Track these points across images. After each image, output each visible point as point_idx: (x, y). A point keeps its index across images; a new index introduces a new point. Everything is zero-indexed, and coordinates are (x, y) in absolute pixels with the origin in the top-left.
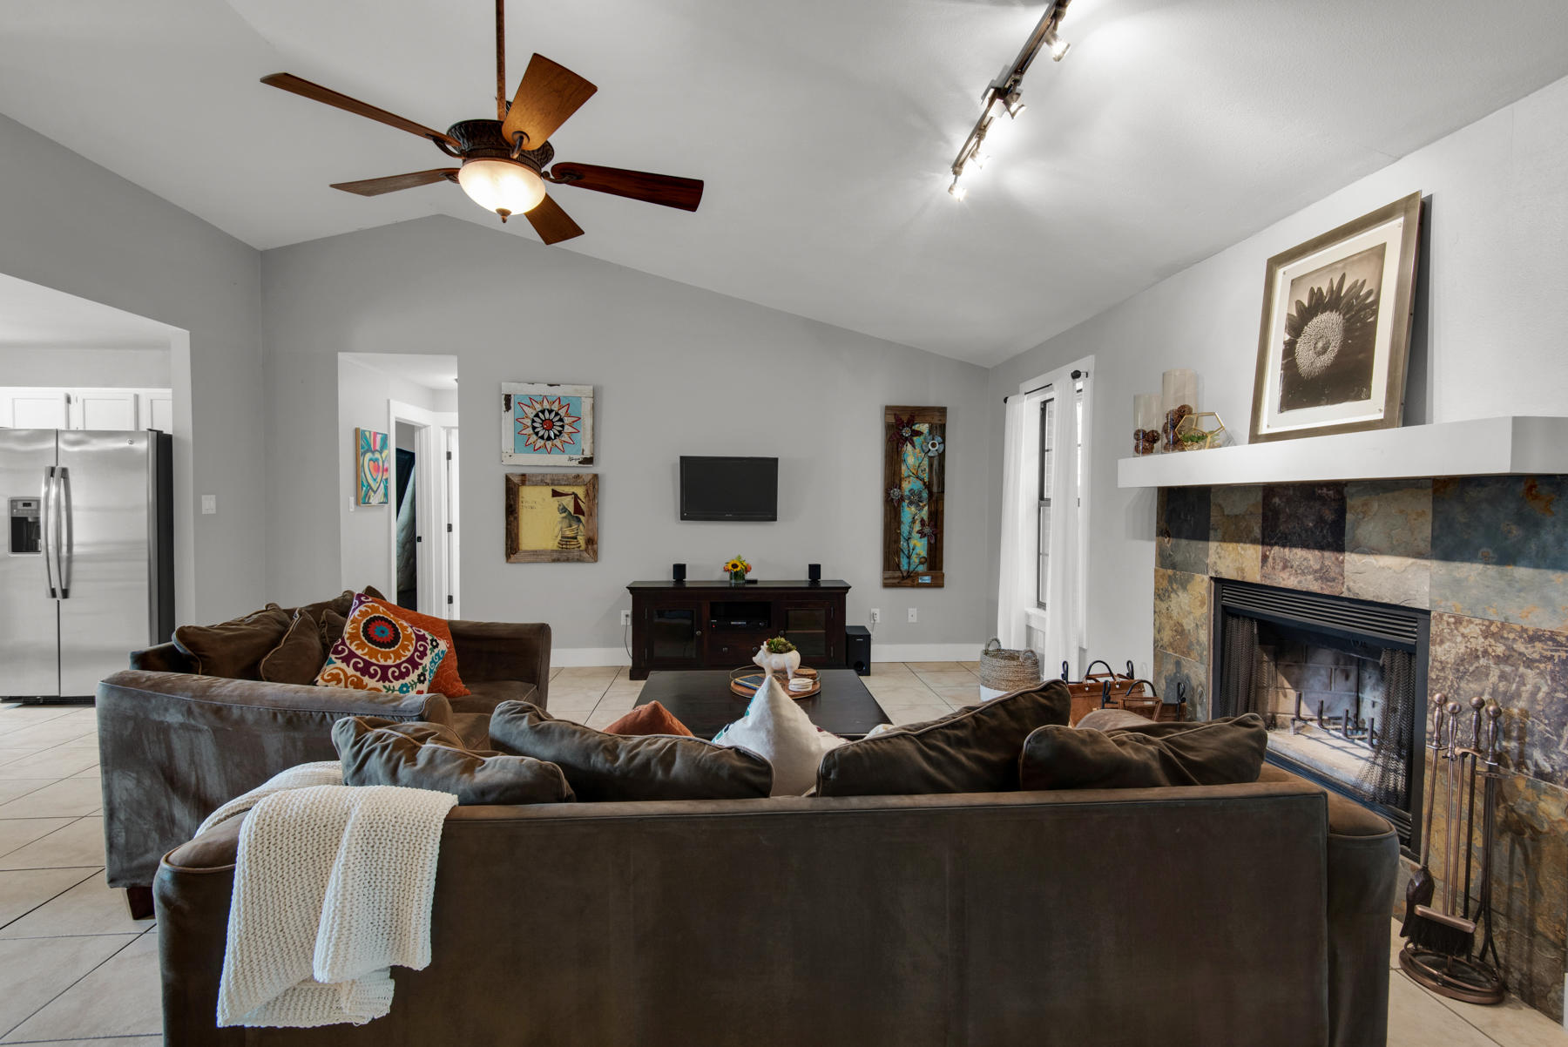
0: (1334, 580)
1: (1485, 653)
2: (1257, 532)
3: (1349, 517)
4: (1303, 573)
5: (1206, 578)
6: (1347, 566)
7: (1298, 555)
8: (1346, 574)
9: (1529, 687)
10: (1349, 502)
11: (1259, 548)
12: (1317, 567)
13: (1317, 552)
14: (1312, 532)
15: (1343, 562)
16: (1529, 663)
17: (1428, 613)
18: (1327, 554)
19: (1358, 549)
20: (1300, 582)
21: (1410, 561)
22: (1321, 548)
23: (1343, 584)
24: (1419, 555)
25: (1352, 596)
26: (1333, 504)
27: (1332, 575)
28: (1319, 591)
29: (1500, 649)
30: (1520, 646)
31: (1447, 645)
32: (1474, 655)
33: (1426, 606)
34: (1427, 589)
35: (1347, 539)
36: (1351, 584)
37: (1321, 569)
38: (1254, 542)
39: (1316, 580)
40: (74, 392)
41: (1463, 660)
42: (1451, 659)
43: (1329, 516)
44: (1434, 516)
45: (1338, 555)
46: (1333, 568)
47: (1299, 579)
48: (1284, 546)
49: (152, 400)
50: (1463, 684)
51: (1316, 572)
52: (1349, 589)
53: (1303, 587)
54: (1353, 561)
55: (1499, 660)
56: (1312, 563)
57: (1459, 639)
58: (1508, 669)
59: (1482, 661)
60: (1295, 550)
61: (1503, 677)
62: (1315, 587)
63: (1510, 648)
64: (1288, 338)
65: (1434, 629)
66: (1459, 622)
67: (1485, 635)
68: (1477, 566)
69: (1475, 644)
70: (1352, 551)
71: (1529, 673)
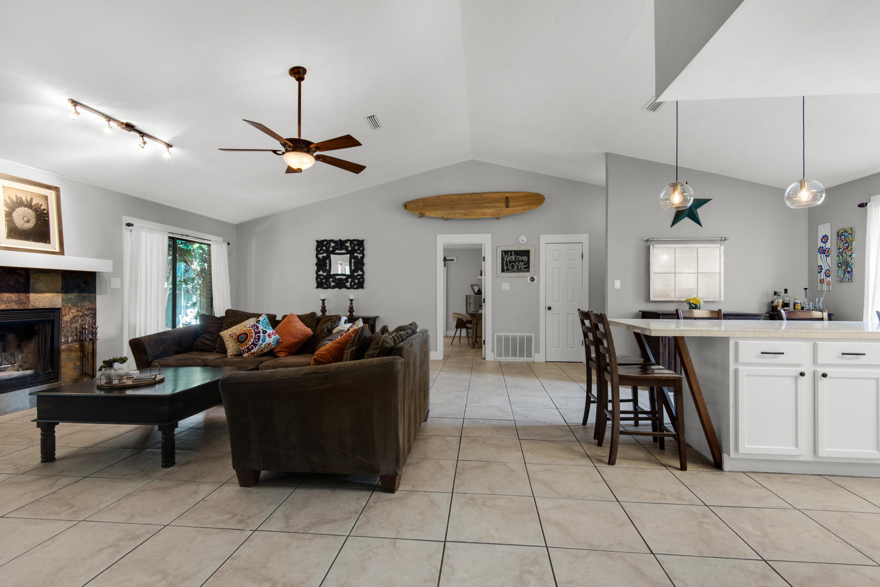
0: (25, 303)
1: (78, 316)
3: (31, 281)
4: (9, 303)
6: (31, 298)
7: (6, 296)
8: (30, 301)
9: (87, 321)
10: (31, 276)
12: (17, 299)
13: (16, 294)
14: (14, 287)
15: (29, 296)
16: (87, 315)
17: (61, 308)
18: (21, 294)
19: (36, 291)
20: (6, 306)
21: (55, 294)
22: (18, 292)
23: (29, 304)
24: (58, 292)
25: (33, 308)
26: (24, 276)
27: (25, 301)
28: (18, 308)
29: (81, 314)
30: (85, 312)
31: (67, 316)
32: (75, 317)
33: (61, 307)
34: (61, 302)
35: (30, 289)
36: (33, 304)
37: (19, 300)
39: (16, 304)
41: (72, 319)
42: (69, 319)
43: (22, 280)
44: (62, 280)
45: (26, 294)
46: (25, 299)
47: (6, 305)
50: (72, 325)
51: (16, 301)
52: (32, 306)
53: (9, 308)
54: (33, 296)
55: (81, 317)
56: (13, 298)
57: (71, 314)
58: (83, 318)
59: (77, 318)
60: (4, 294)
61: (82, 320)
62: (16, 307)
63: (83, 313)
64: (7, 209)
65: (63, 312)
66: (70, 309)
67: (77, 311)
68: (74, 294)
69: (75, 314)
70: (33, 292)
71: (88, 318)
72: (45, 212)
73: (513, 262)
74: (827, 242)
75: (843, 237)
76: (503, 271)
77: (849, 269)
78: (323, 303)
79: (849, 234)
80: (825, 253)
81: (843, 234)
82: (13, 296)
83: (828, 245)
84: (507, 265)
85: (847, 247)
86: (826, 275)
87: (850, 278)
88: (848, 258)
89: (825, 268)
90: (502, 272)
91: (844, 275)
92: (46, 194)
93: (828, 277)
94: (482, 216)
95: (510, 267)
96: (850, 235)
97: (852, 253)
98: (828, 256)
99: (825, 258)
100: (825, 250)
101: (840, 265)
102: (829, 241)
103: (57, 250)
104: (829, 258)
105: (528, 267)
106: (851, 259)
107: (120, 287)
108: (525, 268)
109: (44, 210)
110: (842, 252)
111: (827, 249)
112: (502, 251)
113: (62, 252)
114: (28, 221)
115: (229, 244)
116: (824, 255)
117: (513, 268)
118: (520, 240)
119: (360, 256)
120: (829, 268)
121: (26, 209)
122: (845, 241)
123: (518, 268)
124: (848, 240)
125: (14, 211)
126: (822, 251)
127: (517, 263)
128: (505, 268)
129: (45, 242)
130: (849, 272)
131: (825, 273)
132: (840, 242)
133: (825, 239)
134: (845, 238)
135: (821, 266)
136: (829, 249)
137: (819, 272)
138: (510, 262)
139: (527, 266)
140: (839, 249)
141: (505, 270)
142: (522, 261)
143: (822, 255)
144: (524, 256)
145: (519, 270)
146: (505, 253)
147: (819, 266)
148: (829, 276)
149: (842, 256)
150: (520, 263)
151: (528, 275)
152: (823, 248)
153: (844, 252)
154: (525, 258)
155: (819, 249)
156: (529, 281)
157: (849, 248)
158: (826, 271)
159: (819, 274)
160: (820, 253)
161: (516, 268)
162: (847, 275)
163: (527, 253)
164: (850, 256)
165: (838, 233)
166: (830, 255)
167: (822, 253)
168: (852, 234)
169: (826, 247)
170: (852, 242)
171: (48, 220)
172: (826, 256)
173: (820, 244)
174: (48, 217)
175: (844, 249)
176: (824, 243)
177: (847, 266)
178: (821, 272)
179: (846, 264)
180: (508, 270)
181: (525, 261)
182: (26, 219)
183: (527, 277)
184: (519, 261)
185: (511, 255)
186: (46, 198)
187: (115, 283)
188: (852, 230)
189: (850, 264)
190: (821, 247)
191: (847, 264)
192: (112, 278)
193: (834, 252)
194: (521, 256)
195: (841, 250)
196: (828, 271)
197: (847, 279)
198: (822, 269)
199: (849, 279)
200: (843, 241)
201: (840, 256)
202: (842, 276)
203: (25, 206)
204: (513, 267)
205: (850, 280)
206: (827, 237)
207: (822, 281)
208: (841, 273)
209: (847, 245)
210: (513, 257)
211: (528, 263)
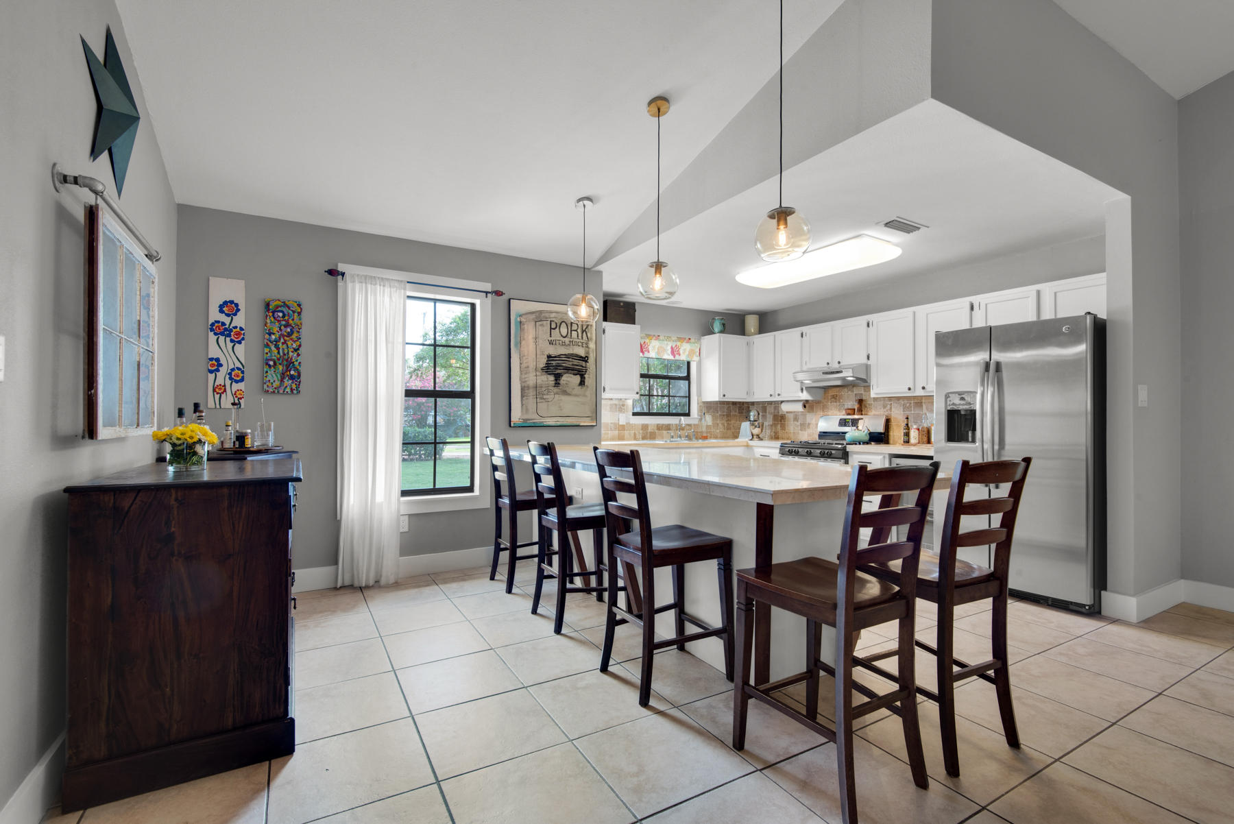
40: (975, 299)
49: (1055, 293)
74: (235, 314)
75: (281, 314)
77: (292, 372)
79: (294, 312)
80: (229, 335)
81: (280, 309)
83: (239, 321)
85: (289, 335)
86: (231, 378)
87: (294, 386)
88: (291, 354)
89: (228, 363)
91: (282, 381)
93: (237, 382)
96: (296, 314)
97: (300, 346)
98: (240, 342)
99: (230, 345)
100: (231, 330)
101: (271, 363)
102: (241, 315)
104: (240, 349)
106: (298, 355)
110: (277, 341)
111: (236, 327)
116: (228, 339)
120: (241, 367)
122: (284, 323)
124: (291, 322)
126: (221, 330)
130: (292, 378)
131: (230, 374)
132: (271, 322)
133: (229, 307)
134: (284, 316)
135: (217, 360)
136: (241, 329)
137: (211, 372)
140: (270, 334)
143: (222, 338)
147: (211, 359)
148: (242, 380)
149: (278, 349)
152: (223, 324)
153: (282, 340)
155: (213, 324)
157: (294, 337)
158: (233, 370)
159: (212, 376)
160: (215, 334)
162: (287, 382)
164: (296, 350)
165: (268, 305)
166: (243, 342)
167: (222, 334)
168: (299, 314)
169: (232, 325)
170: (299, 327)
172: (232, 341)
173: (214, 315)
175: (283, 336)
176: (228, 315)
177: (288, 366)
178: (218, 370)
179: (285, 363)
188: (299, 305)
189: (296, 364)
190: (218, 322)
191: (289, 364)
193: (254, 336)
195: (273, 337)
196: (237, 371)
197: (288, 390)
198: (221, 365)
199: (292, 390)
200: (278, 321)
201: (273, 348)
202: (277, 384)
205: (295, 392)
206: (237, 305)
207: (219, 390)
208: (273, 377)
209: (289, 330)
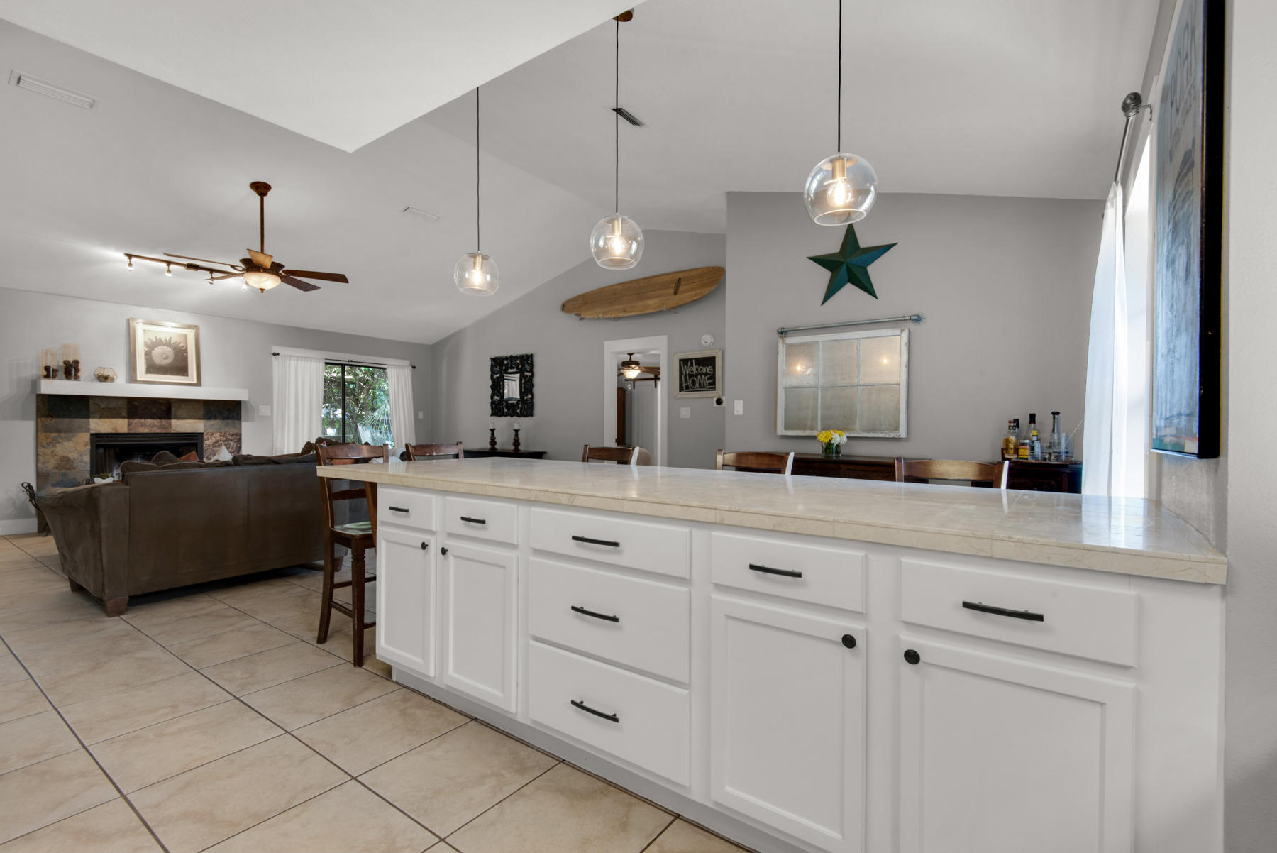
1: (221, 440)
2: (125, 414)
3: (173, 409)
4: (152, 427)
5: (89, 434)
6: (172, 424)
7: (149, 421)
8: (172, 426)
9: (231, 445)
10: (173, 405)
11: (126, 420)
12: (159, 424)
13: (158, 420)
14: (156, 414)
15: (171, 422)
16: (231, 440)
17: (203, 434)
18: (163, 420)
19: (177, 418)
21: (197, 420)
22: (160, 418)
23: (171, 429)
24: (200, 419)
25: (175, 432)
26: (166, 405)
27: (166, 427)
28: (160, 432)
29: (224, 439)
30: (229, 437)
31: (209, 440)
32: (217, 441)
33: (203, 432)
34: (203, 427)
35: (172, 416)
37: (161, 425)
38: (123, 417)
39: (159, 429)
41: (215, 443)
42: (212, 443)
43: (164, 409)
44: (204, 409)
45: (168, 420)
46: (166, 425)
47: (150, 429)
48: (141, 418)
51: (159, 426)
52: (174, 430)
53: (153, 431)
54: (174, 422)
55: (224, 441)
57: (213, 438)
58: (226, 443)
59: (220, 442)
60: (147, 420)
62: (158, 431)
63: (227, 438)
64: (146, 349)
65: (205, 437)
66: (213, 434)
67: (220, 436)
68: (217, 421)
69: (218, 438)
70: (174, 419)
71: (232, 443)
72: (184, 348)
73: (693, 376)
76: (681, 389)
78: (493, 434)
82: (156, 422)
84: (686, 381)
90: (680, 391)
92: (184, 333)
94: (643, 310)
95: (690, 383)
103: (195, 381)
105: (713, 384)
107: (269, 414)
108: (710, 384)
109: (183, 347)
112: (681, 360)
113: (199, 383)
114: (167, 358)
115: (414, 367)
117: (694, 385)
118: (703, 342)
119: (529, 374)
121: (165, 347)
123: (700, 384)
125: (153, 349)
127: (699, 377)
128: (684, 385)
129: (183, 375)
138: (691, 376)
139: (712, 381)
141: (684, 388)
142: (706, 374)
144: (708, 366)
145: (702, 388)
146: (684, 362)
150: (703, 376)
151: (714, 395)
154: (709, 369)
156: (715, 405)
161: (697, 385)
163: (710, 361)
171: (187, 355)
174: (187, 353)
180: (687, 387)
181: (709, 374)
182: (164, 356)
183: (712, 397)
184: (701, 374)
185: (691, 365)
186: (185, 336)
187: (263, 410)
192: (260, 406)
194: (704, 366)
203: (164, 345)
204: (694, 383)
210: (694, 368)
211: (713, 377)
